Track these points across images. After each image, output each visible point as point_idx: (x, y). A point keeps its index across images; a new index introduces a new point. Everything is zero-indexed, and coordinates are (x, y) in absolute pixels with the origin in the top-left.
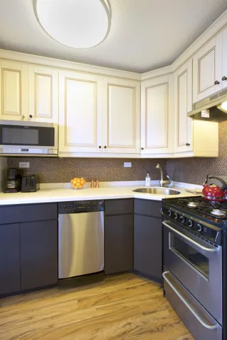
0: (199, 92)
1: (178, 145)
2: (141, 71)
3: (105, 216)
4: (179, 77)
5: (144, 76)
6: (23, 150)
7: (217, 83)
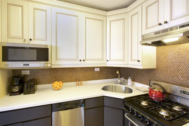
0: (147, 28)
1: (131, 60)
2: (107, 10)
3: (85, 109)
4: (132, 16)
5: (109, 13)
6: (24, 65)
7: (160, 24)
